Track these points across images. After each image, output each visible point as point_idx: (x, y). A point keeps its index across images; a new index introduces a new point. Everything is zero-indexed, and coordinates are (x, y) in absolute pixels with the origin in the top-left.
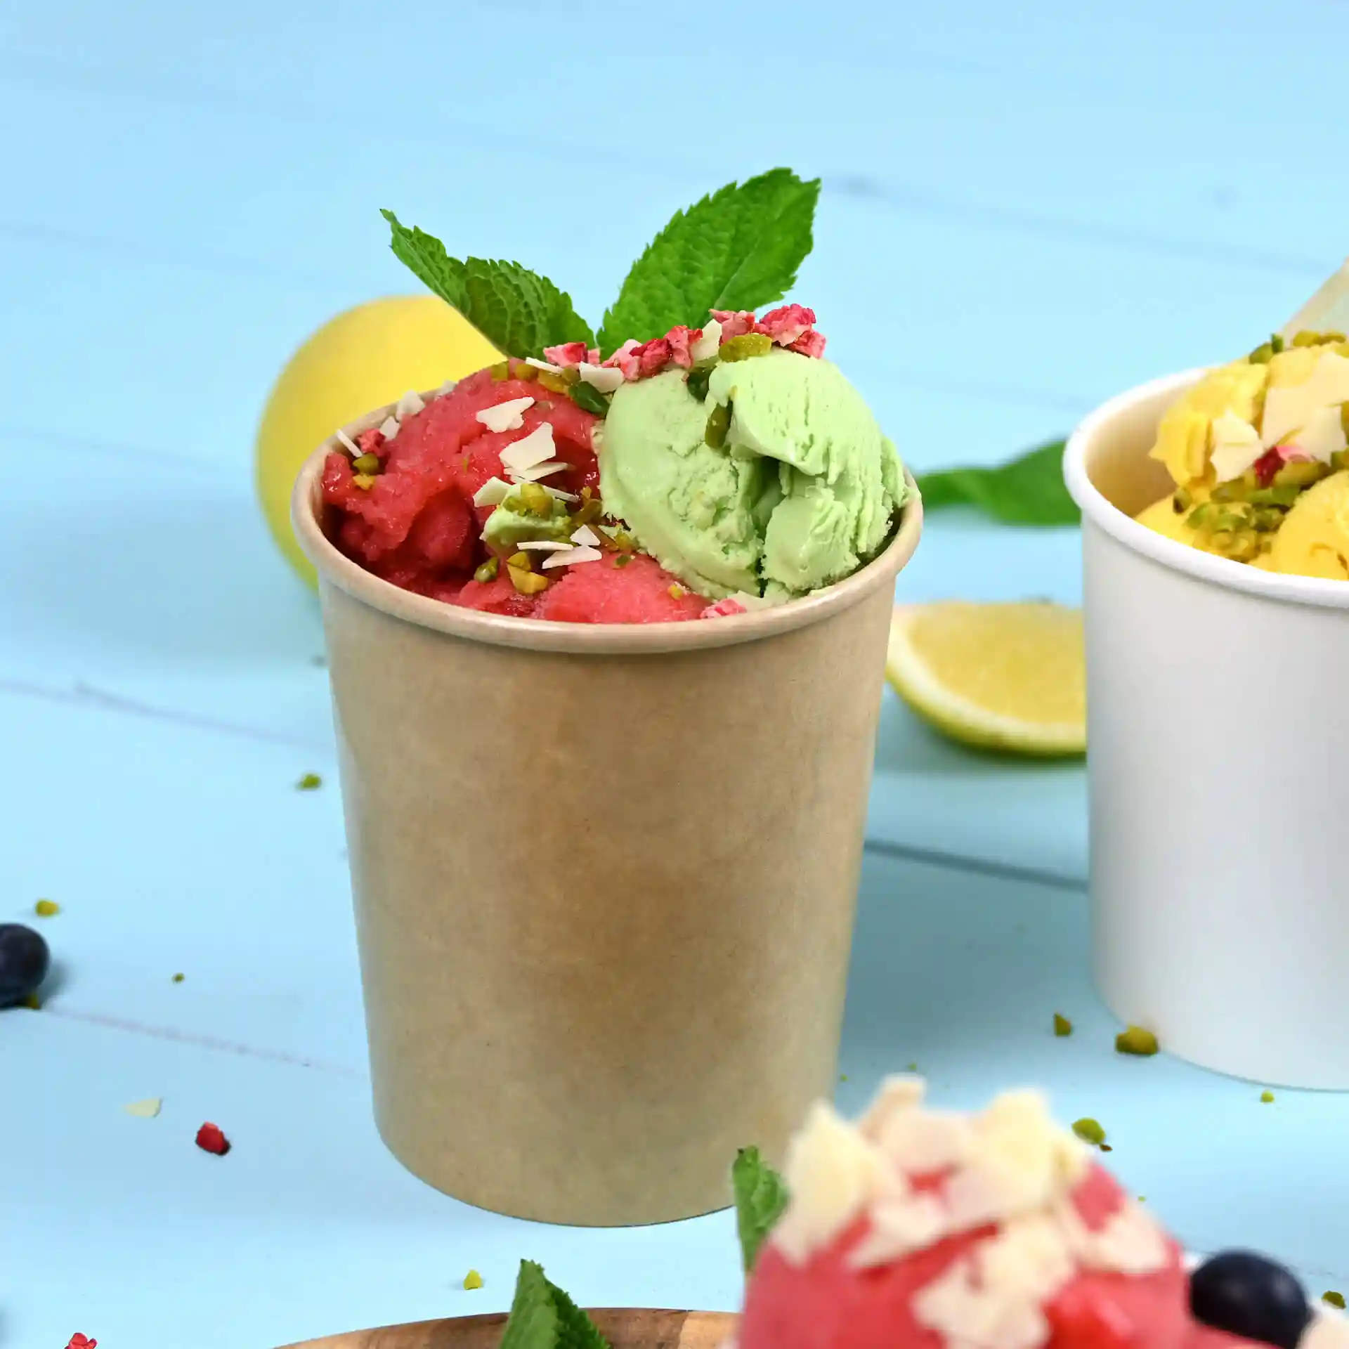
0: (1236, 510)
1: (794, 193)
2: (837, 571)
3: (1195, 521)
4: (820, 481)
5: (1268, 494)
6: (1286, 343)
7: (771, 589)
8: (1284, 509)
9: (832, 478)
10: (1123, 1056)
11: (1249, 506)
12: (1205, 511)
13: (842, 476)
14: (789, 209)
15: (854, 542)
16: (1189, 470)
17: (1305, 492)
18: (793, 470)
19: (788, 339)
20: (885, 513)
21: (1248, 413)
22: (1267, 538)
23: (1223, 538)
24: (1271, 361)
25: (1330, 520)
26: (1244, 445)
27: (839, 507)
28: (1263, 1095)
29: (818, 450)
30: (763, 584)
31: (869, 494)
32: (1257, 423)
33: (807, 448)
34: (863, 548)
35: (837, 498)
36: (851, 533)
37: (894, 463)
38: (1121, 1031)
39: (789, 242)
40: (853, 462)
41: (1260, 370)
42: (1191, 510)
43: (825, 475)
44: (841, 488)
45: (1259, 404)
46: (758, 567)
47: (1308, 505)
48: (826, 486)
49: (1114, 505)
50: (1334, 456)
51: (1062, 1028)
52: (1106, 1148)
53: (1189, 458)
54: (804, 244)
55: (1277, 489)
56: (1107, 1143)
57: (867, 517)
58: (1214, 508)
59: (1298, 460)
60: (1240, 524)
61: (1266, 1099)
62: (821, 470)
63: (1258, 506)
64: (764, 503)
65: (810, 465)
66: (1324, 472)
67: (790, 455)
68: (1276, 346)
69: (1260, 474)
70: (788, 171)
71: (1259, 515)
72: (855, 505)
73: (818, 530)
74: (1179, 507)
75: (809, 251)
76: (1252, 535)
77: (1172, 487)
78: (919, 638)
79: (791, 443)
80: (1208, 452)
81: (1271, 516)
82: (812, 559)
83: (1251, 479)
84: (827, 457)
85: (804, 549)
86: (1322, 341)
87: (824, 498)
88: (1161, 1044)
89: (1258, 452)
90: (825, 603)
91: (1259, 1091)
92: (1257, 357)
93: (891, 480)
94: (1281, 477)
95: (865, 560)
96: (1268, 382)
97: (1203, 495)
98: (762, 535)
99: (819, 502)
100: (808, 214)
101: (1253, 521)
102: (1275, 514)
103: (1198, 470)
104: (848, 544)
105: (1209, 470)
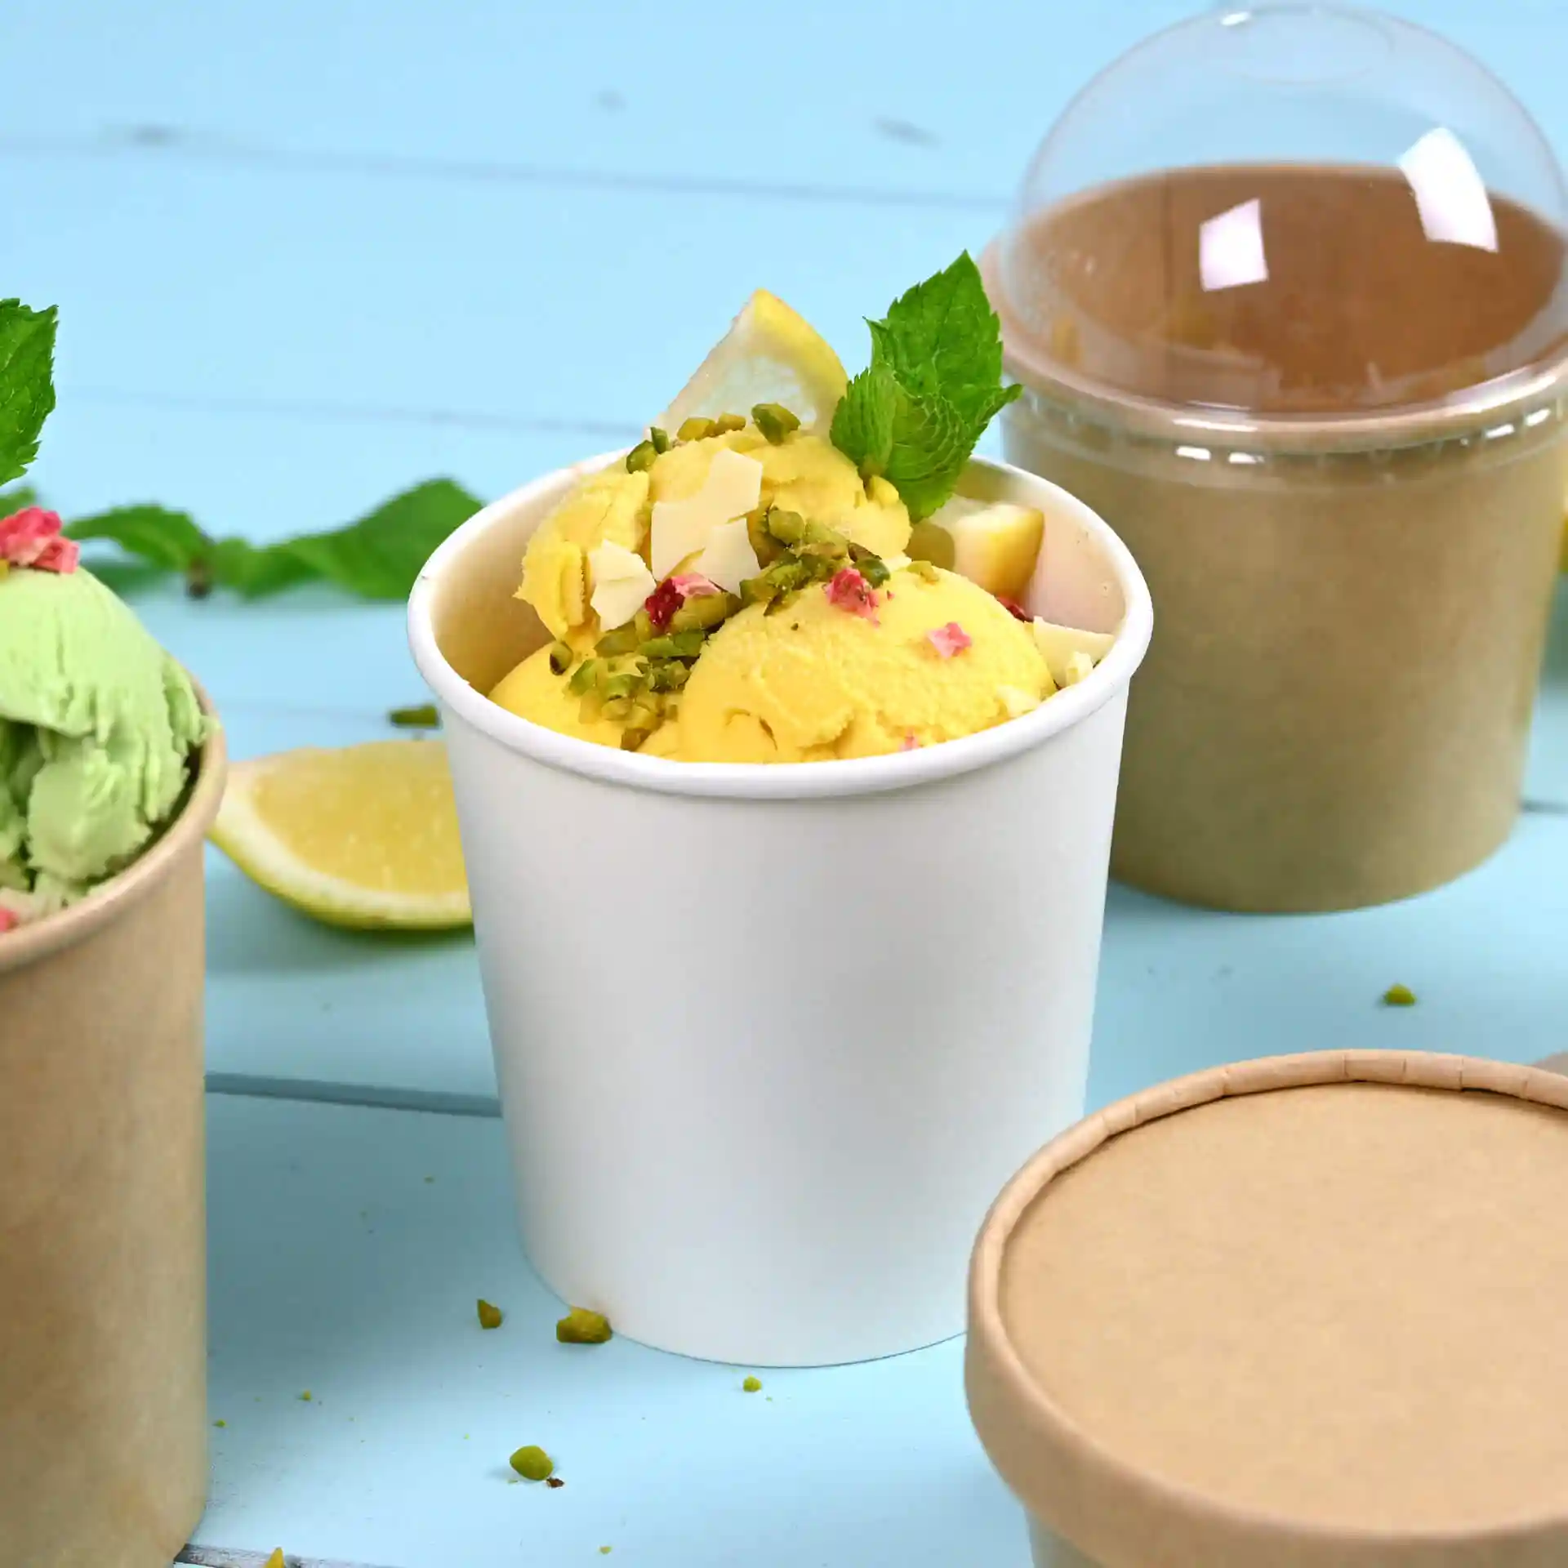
0: (629, 666)
1: (25, 329)
2: (125, 846)
3: (578, 685)
4: (87, 742)
5: (665, 642)
6: (672, 437)
7: (42, 881)
8: (689, 661)
9: (103, 735)
10: (567, 1345)
11: (644, 660)
12: (590, 670)
13: (116, 731)
14: (20, 353)
15: (141, 809)
16: (566, 619)
17: (712, 636)
18: (54, 735)
19: (31, 557)
20: (176, 760)
21: (632, 539)
22: (671, 700)
23: (616, 707)
24: (655, 466)
25: (745, 677)
26: (629, 580)
27: (114, 772)
28: (746, 1382)
29: (78, 705)
30: (32, 875)
31: (153, 746)
32: (644, 550)
33: (65, 703)
34: (153, 813)
35: (112, 760)
36: (135, 799)
37: (181, 690)
38: (563, 1314)
39: (26, 397)
40: (128, 707)
41: (641, 477)
42: (572, 670)
43: (93, 733)
44: (117, 744)
45: (645, 522)
46: (23, 853)
47: (717, 653)
48: (97, 746)
49: (472, 685)
50: (743, 586)
51: (490, 1319)
52: (555, 1483)
53: (563, 602)
54: (44, 399)
55: (677, 634)
56: (555, 1476)
57: (154, 772)
58: (601, 663)
59: (701, 594)
60: (635, 686)
61: (751, 1387)
62: (87, 727)
63: (656, 659)
64: (23, 767)
65: (73, 722)
66: (736, 604)
67: (44, 715)
68: (659, 444)
69: (654, 616)
70: (16, 303)
71: (658, 670)
72: (136, 761)
73: (95, 803)
74: (557, 666)
75: (51, 407)
76: (650, 700)
77: (545, 637)
78: (266, 804)
79: (42, 700)
80: (587, 593)
81: (672, 673)
82: (91, 839)
83: (643, 624)
84: (92, 709)
85: (77, 830)
86: (715, 431)
87: (95, 762)
88: (613, 1326)
89: (649, 588)
90: (111, 904)
91: (743, 1376)
92: (634, 463)
93: (181, 716)
94: (680, 618)
95: (160, 828)
96: (652, 493)
97: (586, 648)
98: (23, 811)
99: (89, 768)
100: (45, 360)
101: (651, 681)
102: (678, 669)
103: (578, 617)
104: (132, 813)
105: (590, 616)
